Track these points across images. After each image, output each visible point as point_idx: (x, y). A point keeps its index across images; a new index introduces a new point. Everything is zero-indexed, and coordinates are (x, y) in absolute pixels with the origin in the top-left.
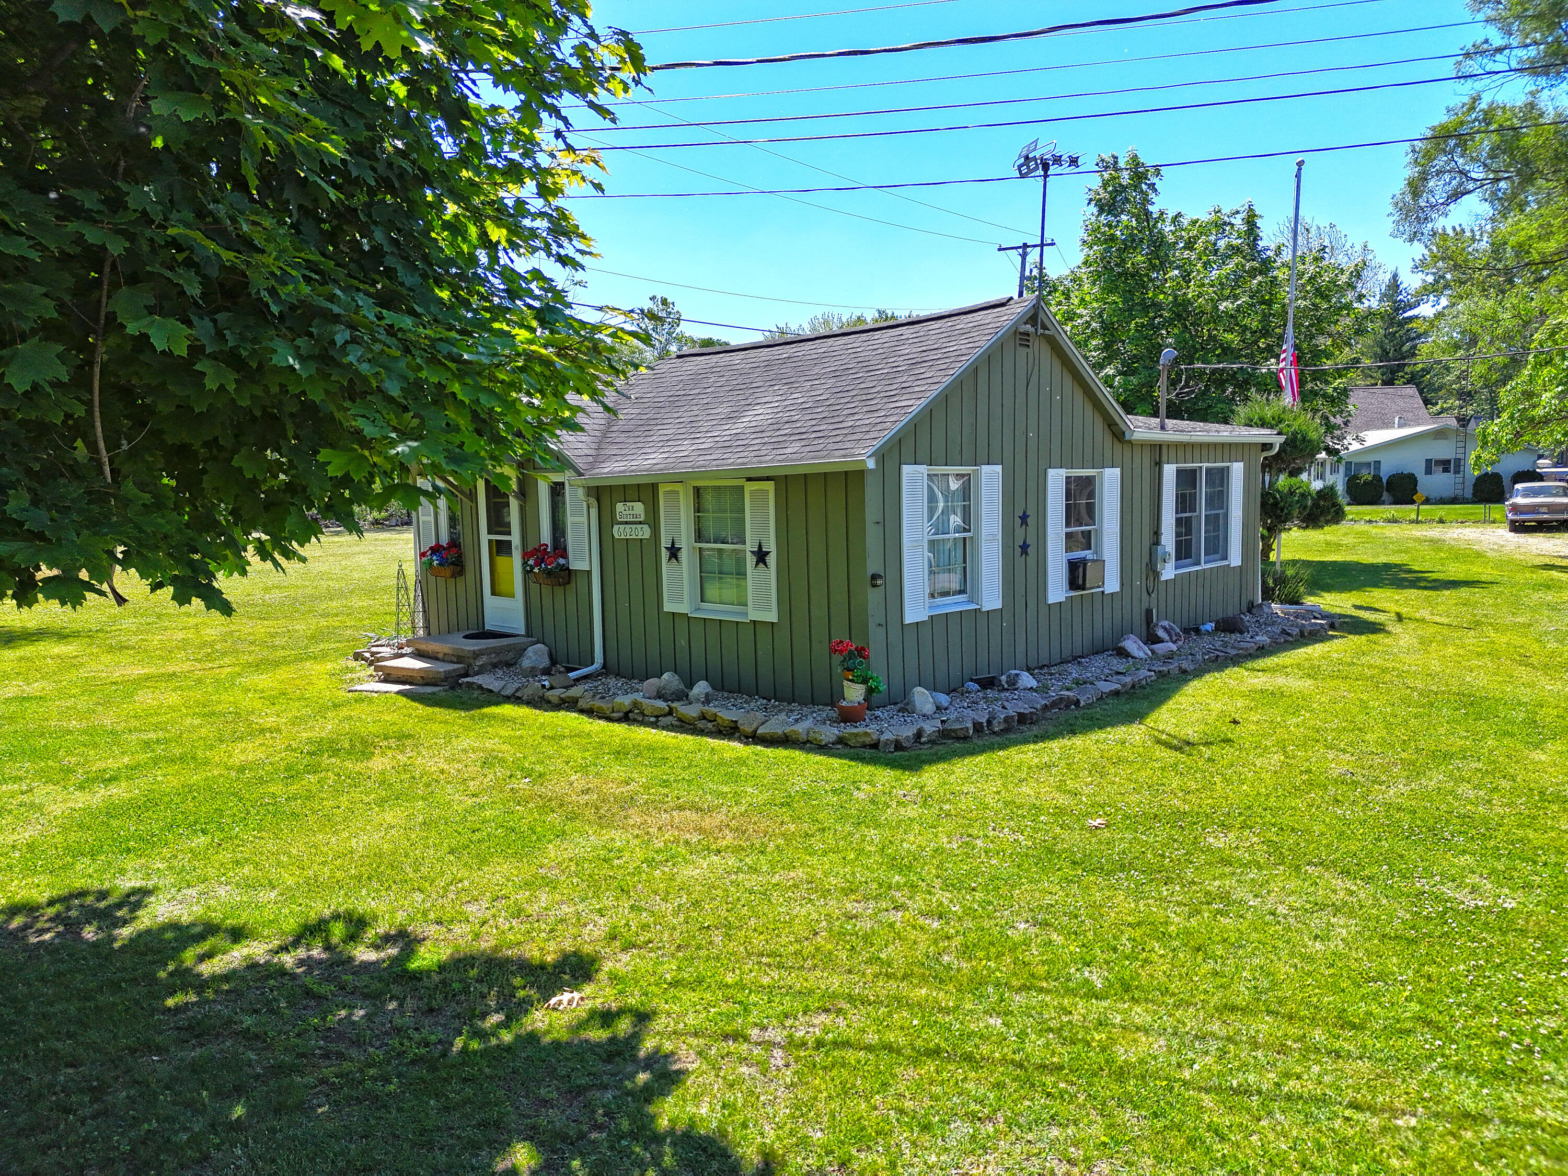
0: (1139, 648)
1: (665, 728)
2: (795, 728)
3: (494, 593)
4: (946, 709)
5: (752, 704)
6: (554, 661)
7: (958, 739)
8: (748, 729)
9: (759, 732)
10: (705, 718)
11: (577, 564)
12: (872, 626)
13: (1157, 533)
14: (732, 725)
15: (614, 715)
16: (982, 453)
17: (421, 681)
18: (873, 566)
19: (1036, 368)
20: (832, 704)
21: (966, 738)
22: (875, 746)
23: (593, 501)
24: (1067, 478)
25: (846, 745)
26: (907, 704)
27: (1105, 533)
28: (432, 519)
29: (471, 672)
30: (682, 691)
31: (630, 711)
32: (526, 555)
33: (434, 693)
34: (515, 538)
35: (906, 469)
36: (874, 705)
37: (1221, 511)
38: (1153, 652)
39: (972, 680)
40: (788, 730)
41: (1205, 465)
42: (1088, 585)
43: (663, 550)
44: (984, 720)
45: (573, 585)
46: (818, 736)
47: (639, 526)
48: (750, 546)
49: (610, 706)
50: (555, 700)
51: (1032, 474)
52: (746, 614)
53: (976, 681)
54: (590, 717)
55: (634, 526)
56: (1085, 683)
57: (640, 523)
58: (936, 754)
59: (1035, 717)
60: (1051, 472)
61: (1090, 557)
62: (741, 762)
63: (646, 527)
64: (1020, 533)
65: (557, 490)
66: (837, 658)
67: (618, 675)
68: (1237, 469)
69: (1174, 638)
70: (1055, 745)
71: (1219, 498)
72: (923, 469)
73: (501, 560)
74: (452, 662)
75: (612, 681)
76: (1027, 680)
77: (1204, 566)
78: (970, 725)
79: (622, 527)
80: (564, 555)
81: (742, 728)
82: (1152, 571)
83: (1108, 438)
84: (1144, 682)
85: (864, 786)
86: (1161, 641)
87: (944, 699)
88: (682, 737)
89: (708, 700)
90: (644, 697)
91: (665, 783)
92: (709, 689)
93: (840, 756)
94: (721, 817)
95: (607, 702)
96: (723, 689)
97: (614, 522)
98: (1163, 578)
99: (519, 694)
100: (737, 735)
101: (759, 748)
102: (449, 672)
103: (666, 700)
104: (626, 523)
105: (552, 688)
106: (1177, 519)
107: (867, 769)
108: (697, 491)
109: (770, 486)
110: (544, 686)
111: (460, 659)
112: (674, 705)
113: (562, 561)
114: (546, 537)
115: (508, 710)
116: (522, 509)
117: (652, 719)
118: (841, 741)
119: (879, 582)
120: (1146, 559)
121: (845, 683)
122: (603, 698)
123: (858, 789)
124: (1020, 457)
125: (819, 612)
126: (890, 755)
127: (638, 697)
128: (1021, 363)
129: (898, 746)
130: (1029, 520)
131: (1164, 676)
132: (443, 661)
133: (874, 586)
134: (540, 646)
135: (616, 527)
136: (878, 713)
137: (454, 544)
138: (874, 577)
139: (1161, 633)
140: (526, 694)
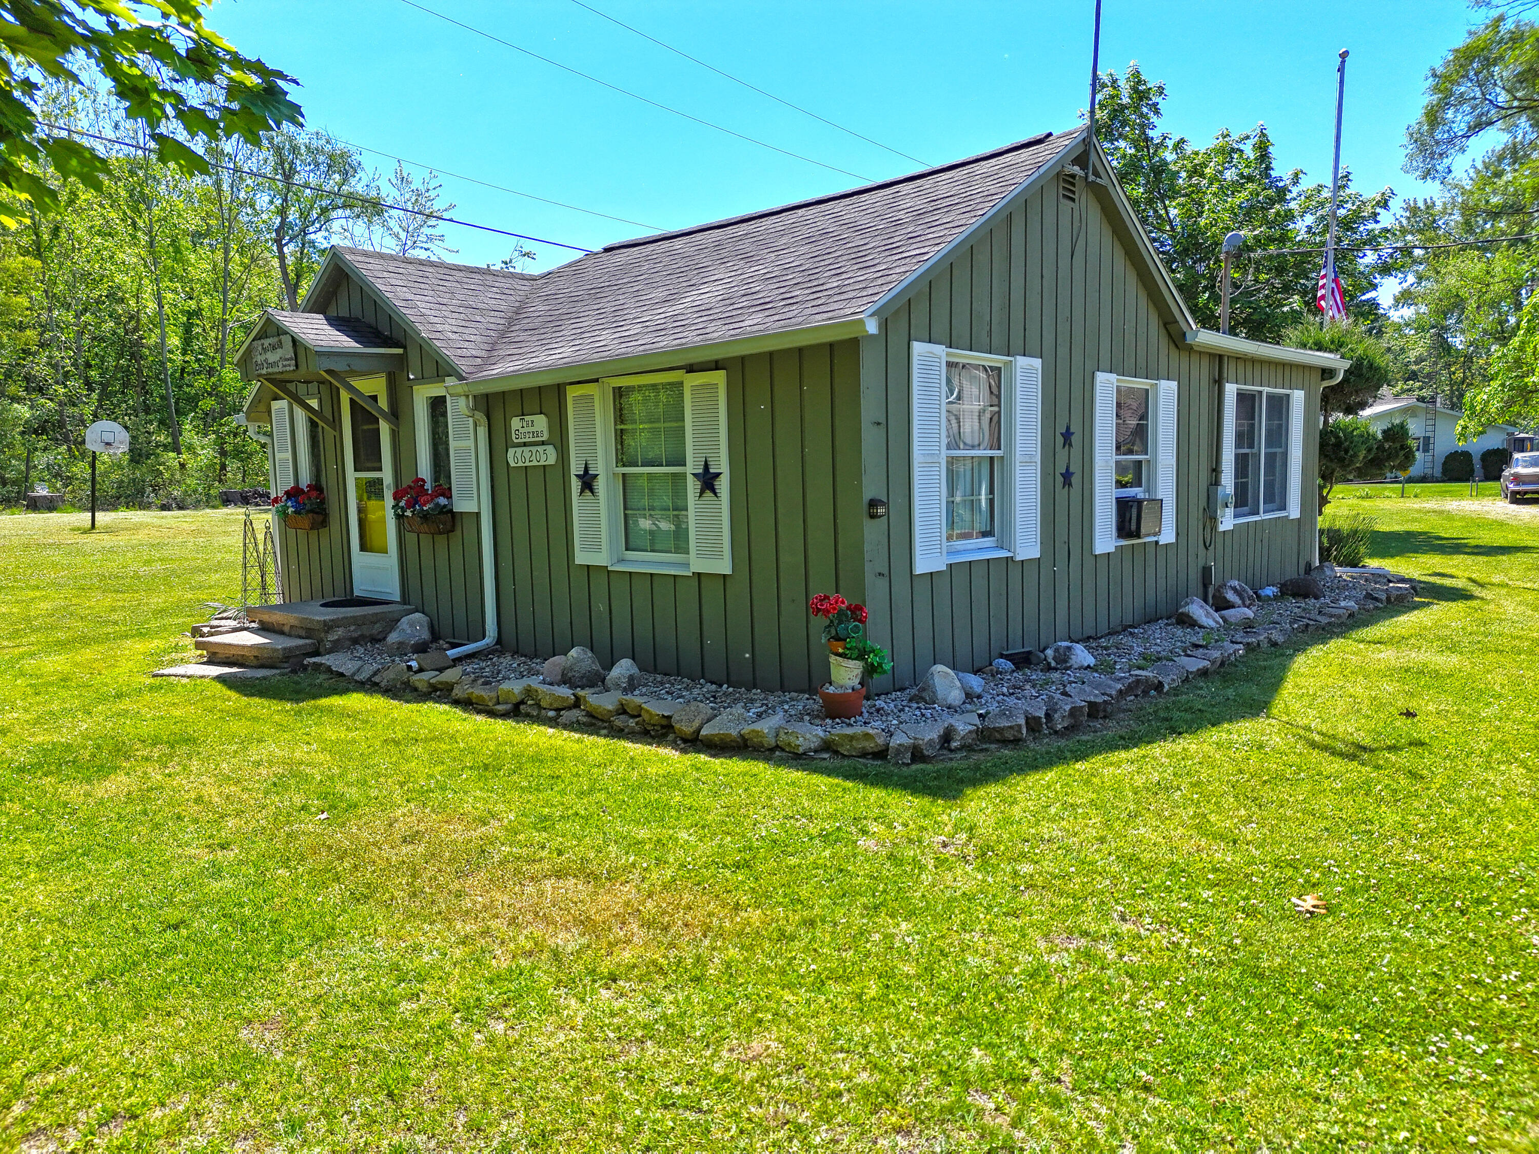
0: (1208, 615)
1: (570, 726)
2: (757, 727)
3: (363, 548)
4: (979, 697)
5: (696, 691)
6: (435, 636)
7: (1005, 742)
8: (687, 729)
9: (703, 732)
10: (625, 712)
11: (462, 505)
12: (869, 577)
13: (1216, 471)
14: (664, 722)
15: (499, 707)
16: (1017, 342)
17: (255, 662)
18: (871, 489)
19: (1083, 235)
20: (811, 690)
21: (1016, 742)
22: (881, 754)
23: (481, 417)
24: (1119, 389)
25: (836, 752)
26: (924, 690)
27: (1160, 466)
28: (289, 455)
29: (322, 650)
30: (597, 673)
31: (522, 702)
32: (397, 497)
33: (265, 678)
34: (387, 475)
35: (918, 348)
36: (874, 691)
37: (1278, 450)
38: (1225, 620)
39: (1002, 656)
40: (746, 729)
41: (1266, 390)
42: (1143, 531)
43: (574, 478)
44: (1041, 714)
45: (458, 532)
46: (792, 739)
47: (540, 449)
48: (692, 466)
49: (493, 694)
50: (423, 687)
51: (1077, 377)
52: (687, 565)
53: (1007, 657)
54: (465, 711)
55: (534, 449)
56: (1159, 659)
57: (543, 443)
58: (977, 768)
59: (1109, 710)
60: (1101, 377)
61: (1141, 496)
62: (673, 782)
63: (550, 449)
64: (1062, 454)
65: (437, 405)
66: (819, 622)
67: (516, 653)
68: (1298, 397)
69: (1248, 602)
70: (1158, 750)
71: (1278, 435)
72: (940, 351)
73: (372, 504)
74: (300, 637)
75: (506, 661)
76: (1082, 656)
77: (1262, 517)
78: (1022, 721)
79: (519, 450)
80: (448, 494)
81: (677, 726)
82: (1211, 518)
83: (1164, 341)
84: (1232, 658)
85: (874, 827)
86: (1230, 606)
87: (976, 682)
88: (589, 740)
89: (632, 685)
90: (544, 682)
91: (544, 823)
92: (635, 670)
93: (828, 772)
94: (628, 892)
95: (490, 690)
96: (655, 671)
97: (509, 444)
98: (1222, 528)
99: (376, 679)
100: (671, 737)
101: (703, 757)
102: (290, 649)
103: (573, 686)
104: (525, 444)
105: (421, 670)
106: (1237, 455)
107: (875, 794)
108: (619, 393)
109: (719, 378)
110: (410, 668)
111: (309, 633)
112: (581, 693)
113: (442, 501)
114: (425, 469)
115: (356, 701)
116: (394, 435)
117: (551, 714)
118: (827, 746)
119: (881, 510)
120: (1203, 503)
121: (833, 659)
122: (486, 683)
123: (864, 832)
124: (1063, 351)
125: (791, 558)
126: (905, 769)
127: (534, 682)
128: (1065, 221)
129: (917, 755)
130: (1073, 438)
131: (1253, 650)
132: (290, 635)
133: (873, 516)
134: (418, 615)
135: (511, 451)
136: (880, 703)
137: (317, 487)
138: (873, 503)
139: (1231, 596)
140: (384, 679)
